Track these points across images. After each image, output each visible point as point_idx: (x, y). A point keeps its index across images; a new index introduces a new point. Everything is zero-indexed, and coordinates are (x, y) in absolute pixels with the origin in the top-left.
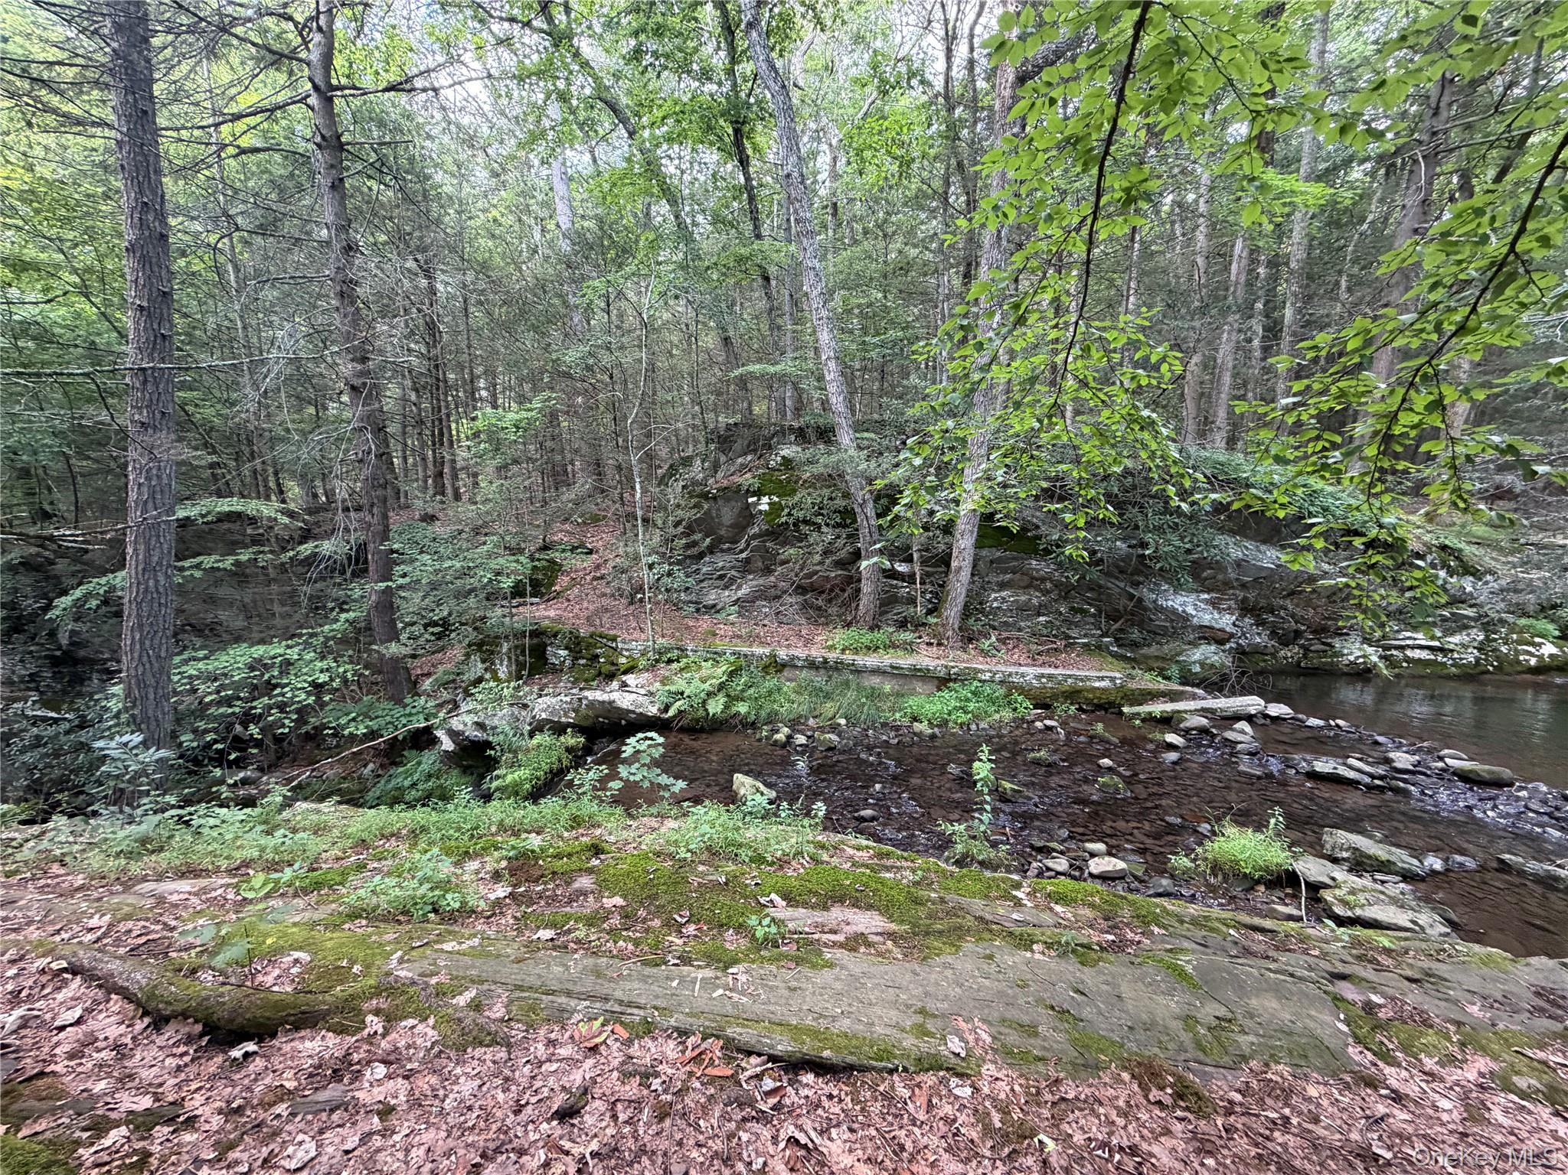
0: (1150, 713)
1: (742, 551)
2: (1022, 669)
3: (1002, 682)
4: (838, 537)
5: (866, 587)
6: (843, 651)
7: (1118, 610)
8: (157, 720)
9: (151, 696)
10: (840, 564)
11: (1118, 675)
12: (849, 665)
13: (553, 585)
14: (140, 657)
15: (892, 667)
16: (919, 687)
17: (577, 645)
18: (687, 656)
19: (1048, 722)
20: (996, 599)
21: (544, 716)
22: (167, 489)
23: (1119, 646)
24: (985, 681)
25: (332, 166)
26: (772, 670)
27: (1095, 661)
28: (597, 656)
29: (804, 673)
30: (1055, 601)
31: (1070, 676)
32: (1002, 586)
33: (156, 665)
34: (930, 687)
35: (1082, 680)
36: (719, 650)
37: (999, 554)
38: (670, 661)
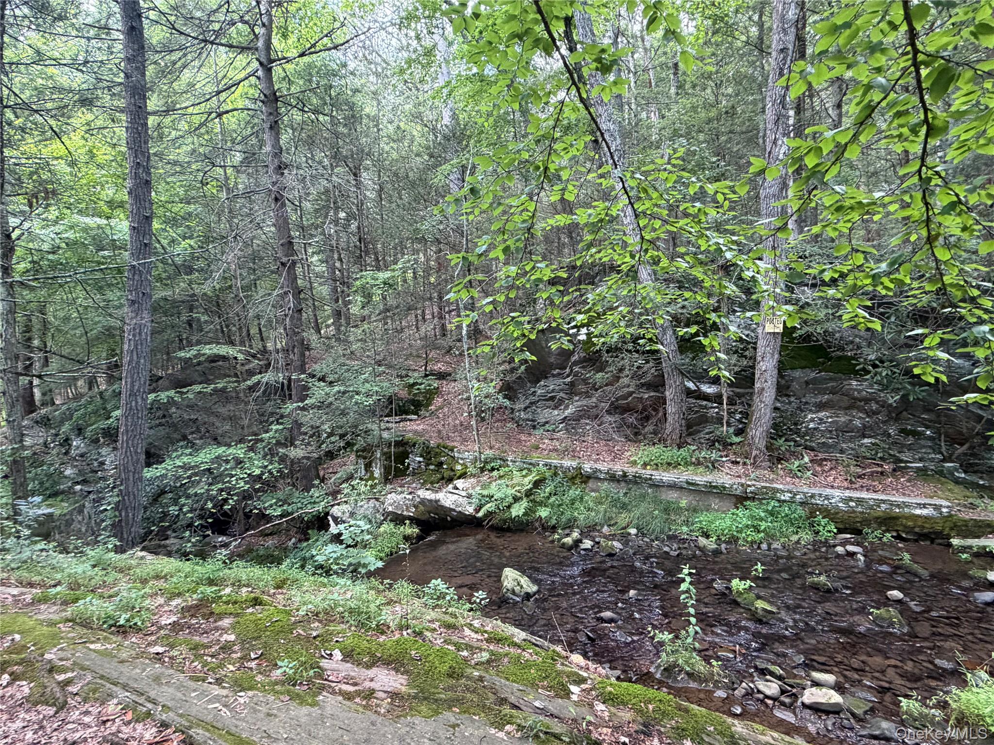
0: (985, 547)
1: (568, 376)
2: (828, 491)
3: (802, 504)
4: (647, 362)
5: (671, 408)
6: (645, 465)
7: (961, 433)
8: (134, 495)
9: (131, 479)
10: (649, 386)
11: (945, 503)
12: (646, 479)
13: (430, 404)
14: (126, 452)
15: (688, 483)
16: (715, 503)
17: (428, 453)
18: (508, 466)
19: (850, 548)
20: (812, 420)
21: (390, 509)
22: (144, 342)
23: (965, 472)
24: (784, 501)
25: (271, 114)
26: (578, 481)
27: (929, 488)
28: (441, 464)
29: (605, 485)
30: (884, 422)
31: (884, 501)
32: (821, 407)
33: (135, 458)
34: (727, 504)
35: (898, 506)
36: (533, 461)
37: (813, 375)
38: (493, 469)
